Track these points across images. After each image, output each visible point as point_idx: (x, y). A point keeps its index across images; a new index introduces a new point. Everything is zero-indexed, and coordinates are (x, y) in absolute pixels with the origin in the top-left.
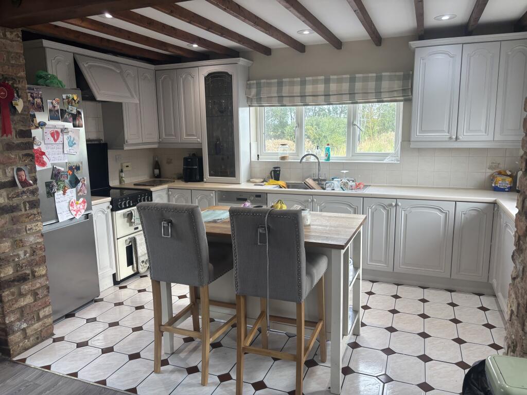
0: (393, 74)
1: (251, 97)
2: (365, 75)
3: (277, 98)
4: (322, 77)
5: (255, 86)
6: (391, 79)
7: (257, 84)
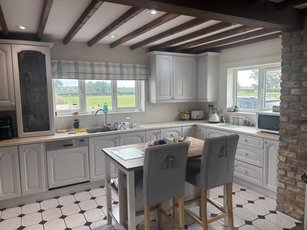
0: (141, 66)
1: (53, 71)
2: (127, 65)
3: (74, 74)
4: (104, 63)
5: (56, 64)
6: (140, 68)
7: (58, 62)
